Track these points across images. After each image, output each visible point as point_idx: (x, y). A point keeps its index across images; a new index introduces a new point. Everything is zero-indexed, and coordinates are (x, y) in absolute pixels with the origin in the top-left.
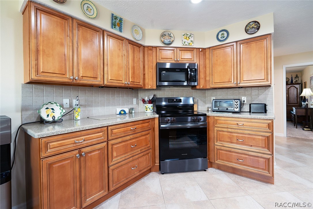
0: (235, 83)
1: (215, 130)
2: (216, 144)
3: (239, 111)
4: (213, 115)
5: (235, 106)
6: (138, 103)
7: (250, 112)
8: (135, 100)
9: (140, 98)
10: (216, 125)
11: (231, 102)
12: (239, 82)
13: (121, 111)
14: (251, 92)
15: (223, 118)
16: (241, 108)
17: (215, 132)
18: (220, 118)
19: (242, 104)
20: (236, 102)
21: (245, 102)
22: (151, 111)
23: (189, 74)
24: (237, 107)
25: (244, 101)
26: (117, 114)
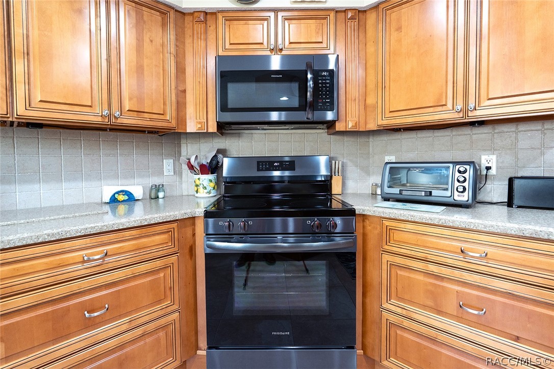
0: (459, 108)
1: (384, 261)
2: (385, 305)
3: (470, 201)
4: (377, 214)
5: (457, 184)
6: (178, 172)
7: (510, 204)
8: (168, 165)
9: (183, 159)
10: (386, 247)
11: (444, 172)
12: (472, 105)
13: (118, 193)
14: (516, 139)
15: (409, 226)
16: (476, 190)
17: (384, 267)
18: (402, 226)
19: (480, 179)
20: (460, 172)
21: (493, 171)
22: (209, 193)
23: (309, 89)
24: (464, 189)
25: (488, 168)
26: (105, 203)
